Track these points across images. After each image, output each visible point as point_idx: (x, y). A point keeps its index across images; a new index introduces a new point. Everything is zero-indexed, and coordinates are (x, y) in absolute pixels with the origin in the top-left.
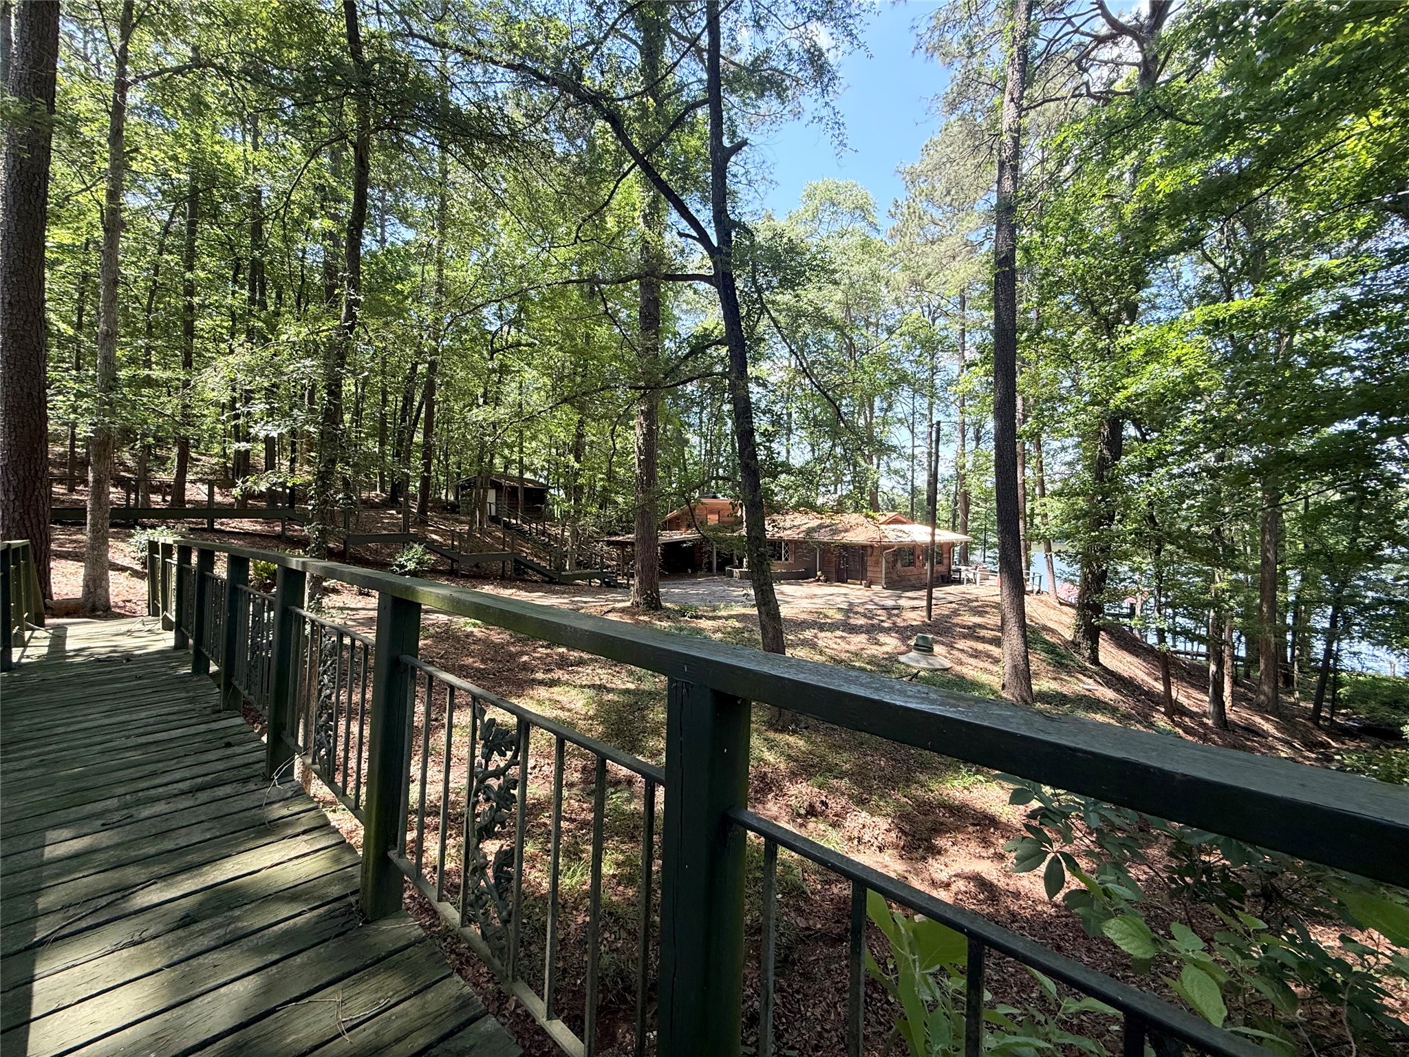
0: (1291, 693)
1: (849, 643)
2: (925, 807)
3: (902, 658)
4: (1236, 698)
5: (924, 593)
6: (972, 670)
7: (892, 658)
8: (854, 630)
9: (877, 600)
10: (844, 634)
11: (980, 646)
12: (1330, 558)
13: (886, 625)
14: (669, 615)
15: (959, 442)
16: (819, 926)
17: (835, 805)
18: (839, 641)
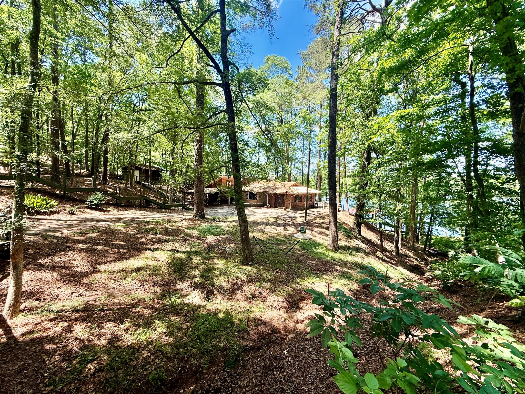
0: (418, 243)
1: (276, 230)
2: (298, 292)
3: (295, 235)
4: (403, 245)
5: (304, 211)
6: (319, 239)
7: (292, 235)
8: (279, 225)
9: (288, 214)
10: (275, 227)
11: (322, 230)
12: (431, 199)
13: (290, 223)
14: (208, 220)
15: (319, 157)
16: (251, 344)
17: (264, 293)
18: (273, 229)
